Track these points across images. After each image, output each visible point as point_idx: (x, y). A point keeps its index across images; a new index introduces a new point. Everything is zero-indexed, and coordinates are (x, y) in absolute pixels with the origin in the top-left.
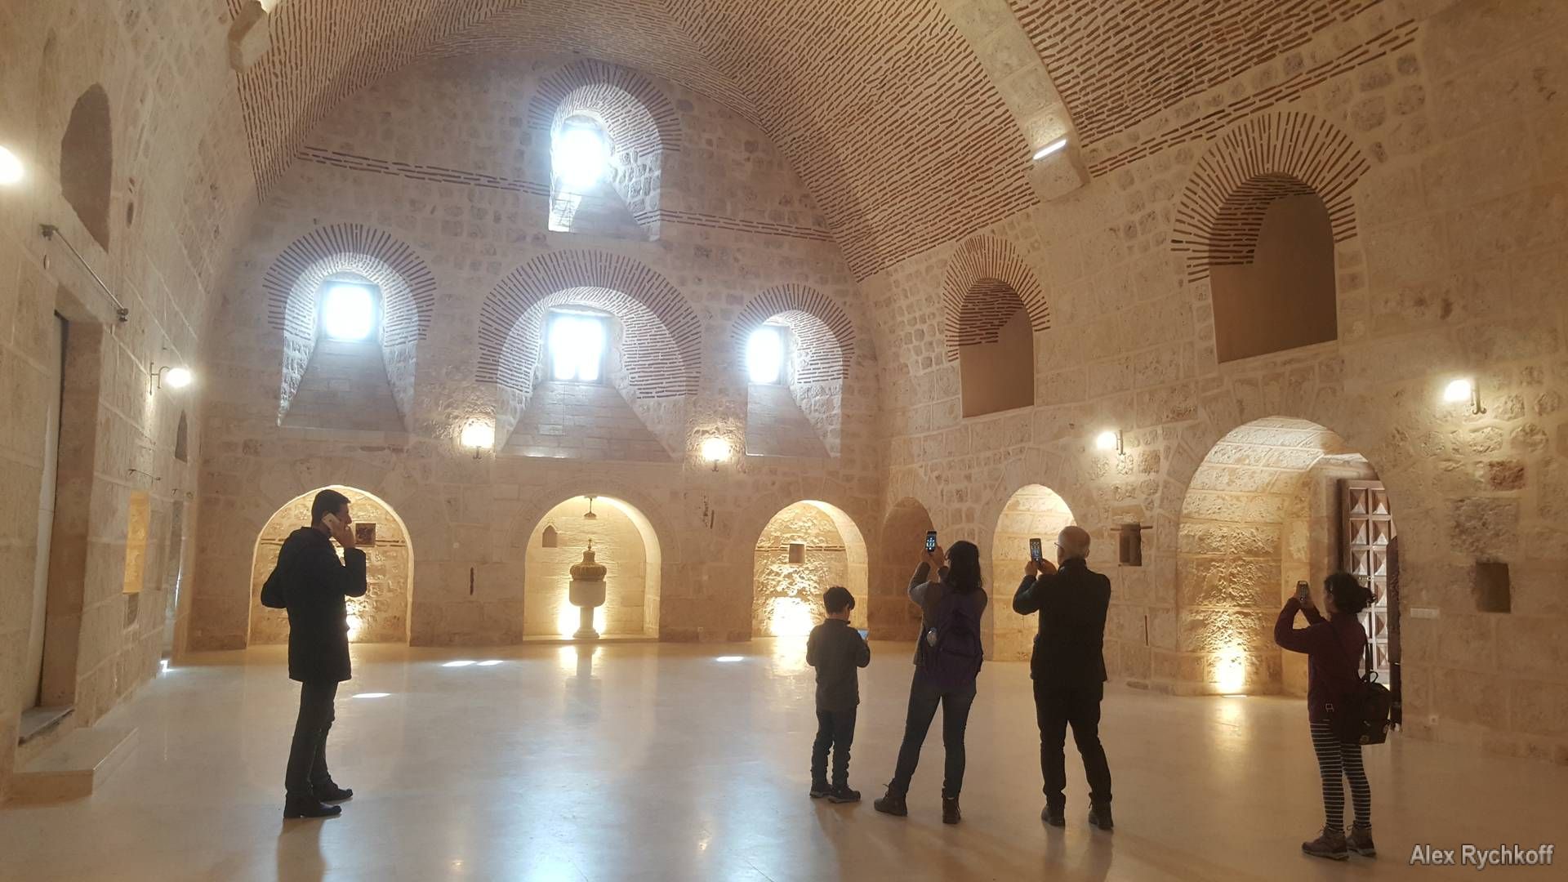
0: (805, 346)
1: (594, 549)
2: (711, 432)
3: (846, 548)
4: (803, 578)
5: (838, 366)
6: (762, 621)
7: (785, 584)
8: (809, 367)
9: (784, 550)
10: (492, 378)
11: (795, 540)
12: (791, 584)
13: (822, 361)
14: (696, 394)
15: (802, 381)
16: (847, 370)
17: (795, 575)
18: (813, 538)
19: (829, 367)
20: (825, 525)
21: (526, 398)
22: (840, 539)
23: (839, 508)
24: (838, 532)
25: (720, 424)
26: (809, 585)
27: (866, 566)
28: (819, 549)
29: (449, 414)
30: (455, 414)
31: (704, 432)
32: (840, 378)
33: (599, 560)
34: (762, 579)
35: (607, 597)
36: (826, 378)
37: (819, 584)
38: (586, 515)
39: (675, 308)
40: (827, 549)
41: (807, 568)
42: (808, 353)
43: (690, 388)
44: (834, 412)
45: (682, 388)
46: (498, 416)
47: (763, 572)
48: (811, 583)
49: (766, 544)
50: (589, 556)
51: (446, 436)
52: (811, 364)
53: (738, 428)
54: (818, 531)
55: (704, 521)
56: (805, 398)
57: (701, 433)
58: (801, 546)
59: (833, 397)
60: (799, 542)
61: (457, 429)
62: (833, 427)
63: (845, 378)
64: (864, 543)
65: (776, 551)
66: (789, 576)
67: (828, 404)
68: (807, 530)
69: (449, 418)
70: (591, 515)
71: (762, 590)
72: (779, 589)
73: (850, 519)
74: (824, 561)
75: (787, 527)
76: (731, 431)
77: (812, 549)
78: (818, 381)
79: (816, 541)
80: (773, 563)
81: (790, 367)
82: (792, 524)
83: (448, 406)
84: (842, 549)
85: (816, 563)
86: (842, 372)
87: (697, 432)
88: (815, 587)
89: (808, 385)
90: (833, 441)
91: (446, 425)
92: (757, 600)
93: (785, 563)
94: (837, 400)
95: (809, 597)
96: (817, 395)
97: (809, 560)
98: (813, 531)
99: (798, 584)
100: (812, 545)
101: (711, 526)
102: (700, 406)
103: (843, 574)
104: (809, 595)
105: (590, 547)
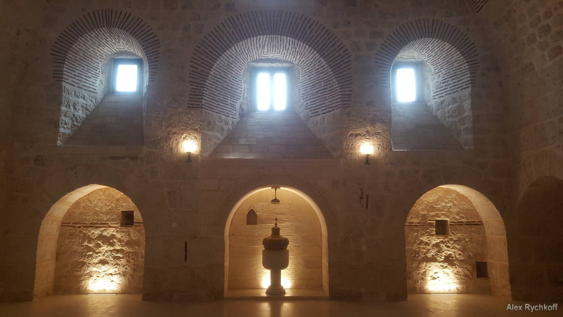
0: (437, 71)
1: (279, 226)
2: (362, 135)
3: (484, 222)
4: (448, 247)
5: (467, 78)
6: (417, 281)
7: (433, 252)
8: (441, 85)
9: (431, 225)
10: (199, 105)
11: (439, 217)
12: (439, 251)
13: (452, 78)
14: (349, 107)
15: (437, 97)
16: (474, 80)
17: (442, 245)
18: (455, 215)
19: (458, 81)
20: (464, 204)
21: (233, 122)
22: (478, 216)
23: (476, 190)
24: (475, 209)
25: (369, 129)
26: (454, 252)
27: (504, 237)
28: (461, 224)
29: (169, 131)
30: (174, 131)
31: (357, 135)
32: (469, 87)
33: (283, 234)
34: (415, 247)
35: (290, 262)
36: (456, 90)
37: (462, 251)
38: (272, 201)
39: (331, 45)
40: (468, 224)
41: (451, 239)
42: (440, 76)
43: (345, 103)
44: (466, 114)
45: (338, 104)
46: (205, 132)
47: (415, 242)
48: (456, 250)
49: (416, 221)
50: (276, 231)
51: (167, 147)
52: (443, 83)
53: (384, 131)
54: (459, 209)
55: (360, 202)
56: (439, 109)
57: (354, 136)
58: (446, 221)
59: (463, 104)
60: (443, 218)
61: (175, 142)
62: (465, 126)
63: (473, 86)
64: (501, 219)
65: (424, 226)
66: (437, 245)
67: (460, 109)
68: (449, 209)
69: (169, 134)
70: (275, 201)
71: (415, 256)
72: (429, 255)
73: (486, 199)
74: (465, 233)
75: (432, 207)
76: (379, 133)
77: (454, 224)
78: (450, 93)
79: (458, 217)
80: (423, 235)
81: (426, 89)
82: (436, 204)
83: (168, 126)
84: (480, 224)
85: (459, 235)
86: (470, 82)
87: (351, 135)
88: (460, 254)
89: (442, 99)
90: (466, 137)
91: (167, 139)
92: (412, 264)
93: (433, 235)
94: (467, 104)
95: (455, 262)
96: (449, 104)
97: (453, 233)
98: (454, 210)
99: (446, 252)
100: (454, 221)
101: (367, 207)
102: (353, 116)
103: (483, 243)
104: (455, 260)
105: (276, 225)
